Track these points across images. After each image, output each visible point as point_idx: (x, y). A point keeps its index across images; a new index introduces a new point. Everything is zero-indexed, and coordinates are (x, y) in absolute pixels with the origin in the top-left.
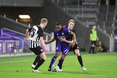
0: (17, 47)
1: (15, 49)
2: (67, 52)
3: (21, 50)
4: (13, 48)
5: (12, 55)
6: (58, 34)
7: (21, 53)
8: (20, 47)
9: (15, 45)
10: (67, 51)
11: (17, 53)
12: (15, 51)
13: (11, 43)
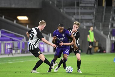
0: (15, 48)
1: (14, 49)
3: (19, 51)
7: (19, 54)
8: (18, 48)
11: (15, 54)
12: (14, 52)
13: (9, 44)
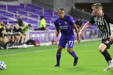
0: (93, 34)
2: (72, 44)
3: (96, 36)
4: (90, 35)
5: (90, 40)
6: (60, 24)
7: (96, 38)
8: (96, 33)
9: (91, 32)
10: (71, 42)
11: (93, 38)
12: (92, 37)
13: (88, 31)
